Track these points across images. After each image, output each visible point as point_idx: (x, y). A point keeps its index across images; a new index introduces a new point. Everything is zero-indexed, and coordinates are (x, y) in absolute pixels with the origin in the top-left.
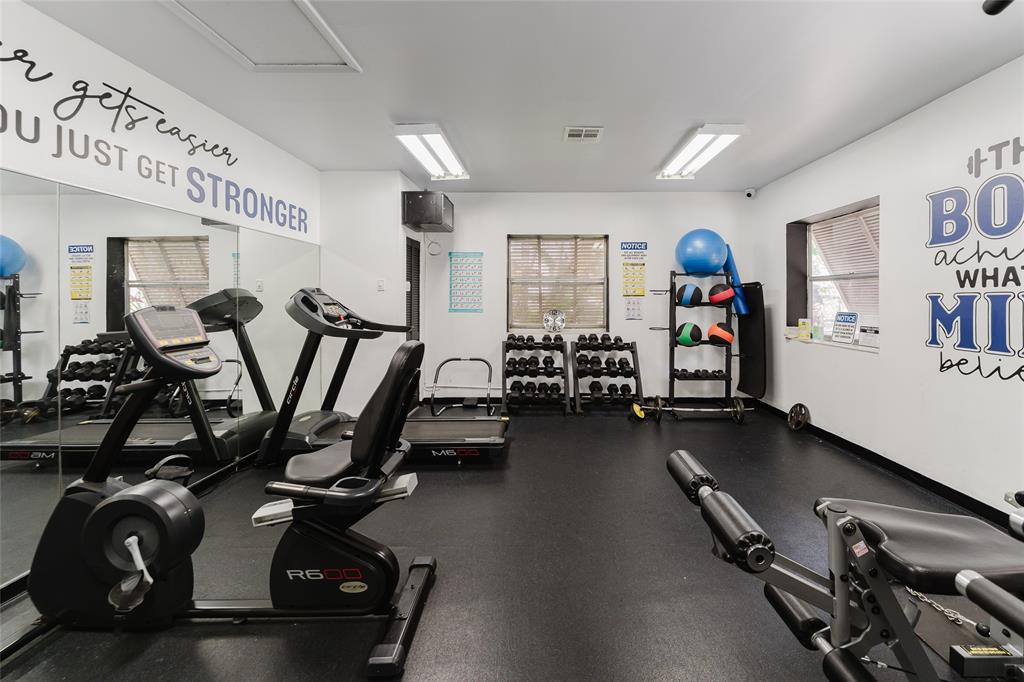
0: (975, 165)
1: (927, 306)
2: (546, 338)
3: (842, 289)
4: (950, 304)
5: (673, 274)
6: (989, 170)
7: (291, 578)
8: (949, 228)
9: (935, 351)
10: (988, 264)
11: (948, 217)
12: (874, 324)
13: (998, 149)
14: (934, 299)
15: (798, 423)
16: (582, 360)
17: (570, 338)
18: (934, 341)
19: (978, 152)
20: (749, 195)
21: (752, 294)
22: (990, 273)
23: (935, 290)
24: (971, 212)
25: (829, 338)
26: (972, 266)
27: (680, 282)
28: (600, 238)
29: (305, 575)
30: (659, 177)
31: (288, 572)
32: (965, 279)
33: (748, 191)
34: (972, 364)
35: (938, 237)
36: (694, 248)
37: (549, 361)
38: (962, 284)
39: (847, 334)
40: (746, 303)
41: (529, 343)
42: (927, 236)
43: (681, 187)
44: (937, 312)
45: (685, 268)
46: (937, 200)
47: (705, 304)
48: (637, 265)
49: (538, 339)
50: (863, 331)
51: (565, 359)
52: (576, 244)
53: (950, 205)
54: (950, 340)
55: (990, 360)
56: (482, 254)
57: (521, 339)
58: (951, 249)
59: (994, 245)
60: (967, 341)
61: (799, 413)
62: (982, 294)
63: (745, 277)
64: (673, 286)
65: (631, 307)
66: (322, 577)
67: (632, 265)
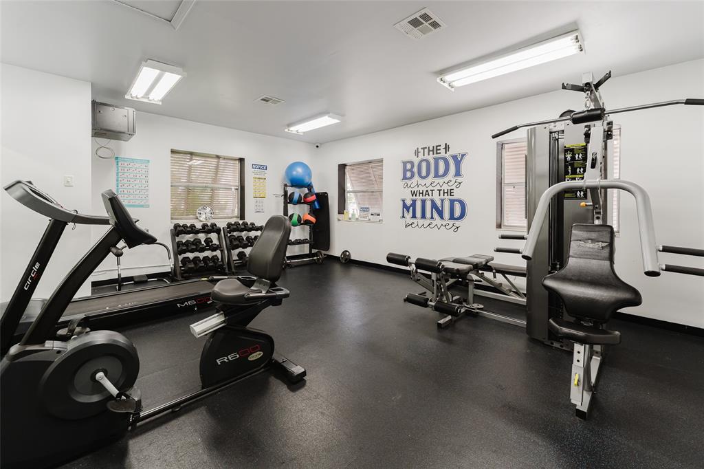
0: (417, 153)
1: (401, 203)
2: (204, 226)
3: (356, 196)
4: (409, 203)
5: (286, 185)
6: (421, 156)
7: (219, 364)
8: (409, 175)
9: (404, 220)
10: (421, 189)
11: (409, 171)
12: (377, 212)
13: (424, 149)
14: (403, 201)
15: (346, 259)
16: (232, 239)
17: (222, 224)
18: (403, 217)
19: (418, 149)
20: (317, 147)
21: (323, 198)
22: (421, 192)
23: (403, 198)
24: (415, 170)
25: (357, 219)
26: (416, 189)
27: (290, 190)
28: (235, 160)
29: (228, 359)
30: (286, 130)
31: (217, 360)
32: (414, 194)
33: (317, 145)
34: (416, 224)
35: (405, 178)
36: (297, 172)
37: (208, 241)
38: (413, 195)
39: (365, 216)
40: (319, 203)
41: (192, 230)
42: (401, 177)
43: (297, 138)
44: (405, 206)
45: (292, 183)
46: (405, 163)
47: (302, 203)
48: (261, 179)
49: (199, 226)
50: (372, 215)
51: (219, 239)
52: (218, 162)
53: (409, 166)
54: (409, 215)
55: (421, 222)
56: (149, 161)
57: (185, 226)
58: (409, 182)
59: (422, 182)
60: (414, 216)
61: (345, 255)
62: (419, 198)
63: (317, 189)
64: (286, 192)
65: (258, 204)
66: (238, 356)
67: (259, 178)
